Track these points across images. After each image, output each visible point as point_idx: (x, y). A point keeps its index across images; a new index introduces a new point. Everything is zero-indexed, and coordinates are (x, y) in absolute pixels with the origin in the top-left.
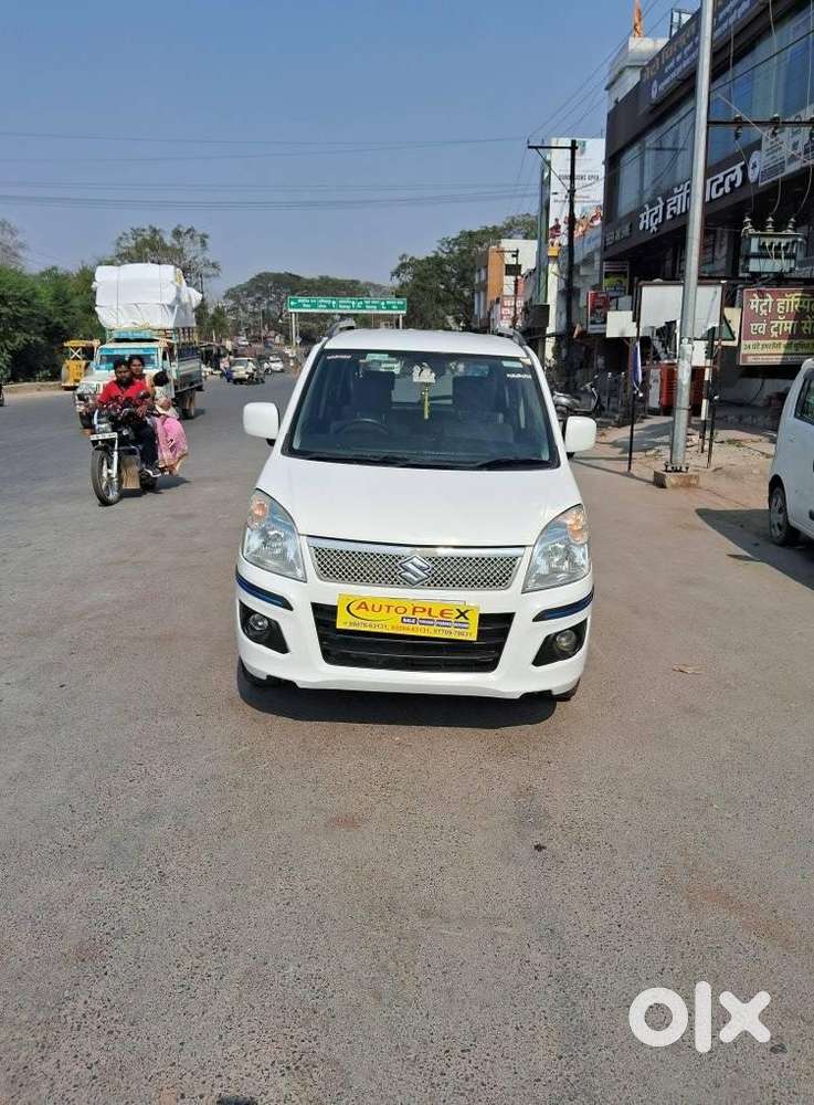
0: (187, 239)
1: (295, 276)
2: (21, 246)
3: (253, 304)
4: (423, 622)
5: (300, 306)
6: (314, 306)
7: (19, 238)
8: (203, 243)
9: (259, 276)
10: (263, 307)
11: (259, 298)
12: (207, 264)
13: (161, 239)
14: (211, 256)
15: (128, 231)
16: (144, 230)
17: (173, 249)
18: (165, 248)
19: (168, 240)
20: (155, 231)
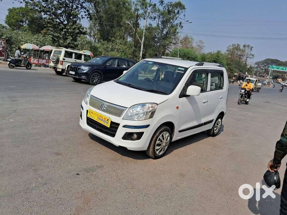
0: (247, 48)
1: (278, 60)
2: (204, 46)
3: (263, 67)
4: (101, 120)
5: (273, 68)
6: (278, 69)
7: (204, 45)
8: (251, 49)
9: (267, 59)
10: (266, 68)
11: (265, 65)
12: (251, 55)
13: (240, 47)
14: (252, 53)
15: (231, 45)
16: (235, 45)
17: (242, 50)
18: (240, 49)
19: (242, 47)
20: (238, 45)
